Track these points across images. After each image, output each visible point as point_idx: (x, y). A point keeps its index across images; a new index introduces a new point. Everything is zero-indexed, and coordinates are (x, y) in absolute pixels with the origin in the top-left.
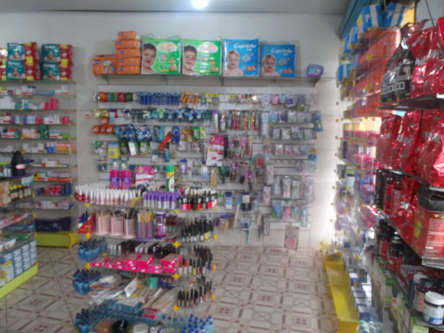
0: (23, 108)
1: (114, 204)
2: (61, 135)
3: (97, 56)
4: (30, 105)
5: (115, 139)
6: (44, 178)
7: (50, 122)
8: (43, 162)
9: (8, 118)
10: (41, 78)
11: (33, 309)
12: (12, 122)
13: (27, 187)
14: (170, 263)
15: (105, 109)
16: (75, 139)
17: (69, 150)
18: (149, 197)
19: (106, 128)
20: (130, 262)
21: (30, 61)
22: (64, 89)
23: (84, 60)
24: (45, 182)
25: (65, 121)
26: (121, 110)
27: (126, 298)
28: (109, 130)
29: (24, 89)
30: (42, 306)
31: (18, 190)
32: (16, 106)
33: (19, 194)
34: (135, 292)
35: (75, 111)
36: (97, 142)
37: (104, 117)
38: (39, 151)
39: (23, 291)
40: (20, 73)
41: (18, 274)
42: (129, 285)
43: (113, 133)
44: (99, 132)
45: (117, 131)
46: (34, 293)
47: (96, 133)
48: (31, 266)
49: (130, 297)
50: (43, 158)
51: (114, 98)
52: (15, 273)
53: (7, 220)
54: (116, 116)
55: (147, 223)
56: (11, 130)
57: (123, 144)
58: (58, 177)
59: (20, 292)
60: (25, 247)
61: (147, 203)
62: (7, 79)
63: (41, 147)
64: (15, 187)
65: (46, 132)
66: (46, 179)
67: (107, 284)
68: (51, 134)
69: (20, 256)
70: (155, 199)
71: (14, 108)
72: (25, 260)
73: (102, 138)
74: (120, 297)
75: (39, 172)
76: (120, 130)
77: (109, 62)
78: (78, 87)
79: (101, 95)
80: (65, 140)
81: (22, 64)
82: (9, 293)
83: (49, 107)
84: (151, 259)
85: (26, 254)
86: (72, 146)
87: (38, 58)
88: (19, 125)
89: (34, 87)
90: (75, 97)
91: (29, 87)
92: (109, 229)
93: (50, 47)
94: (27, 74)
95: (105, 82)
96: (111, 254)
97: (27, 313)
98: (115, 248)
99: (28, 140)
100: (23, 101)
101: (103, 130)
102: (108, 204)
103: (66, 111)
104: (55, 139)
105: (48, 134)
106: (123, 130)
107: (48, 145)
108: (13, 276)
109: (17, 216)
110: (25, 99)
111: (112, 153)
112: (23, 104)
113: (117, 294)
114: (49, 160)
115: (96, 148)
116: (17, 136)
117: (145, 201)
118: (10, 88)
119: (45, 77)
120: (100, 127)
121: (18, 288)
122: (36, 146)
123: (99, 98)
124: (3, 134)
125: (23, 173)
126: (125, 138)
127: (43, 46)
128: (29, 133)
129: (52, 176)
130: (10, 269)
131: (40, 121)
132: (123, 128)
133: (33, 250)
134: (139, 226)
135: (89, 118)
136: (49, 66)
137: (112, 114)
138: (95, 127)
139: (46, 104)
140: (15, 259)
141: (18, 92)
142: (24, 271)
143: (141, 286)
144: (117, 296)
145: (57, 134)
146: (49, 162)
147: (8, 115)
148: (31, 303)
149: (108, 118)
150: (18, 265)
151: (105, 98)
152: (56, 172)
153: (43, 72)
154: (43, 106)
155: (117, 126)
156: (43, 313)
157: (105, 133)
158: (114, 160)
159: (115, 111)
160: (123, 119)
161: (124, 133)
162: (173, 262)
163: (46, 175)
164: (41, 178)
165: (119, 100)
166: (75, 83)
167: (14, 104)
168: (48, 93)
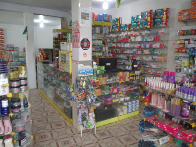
0: (145, 41)
1: (160, 90)
2: (159, 53)
3: (181, 11)
4: (148, 39)
5: (187, 55)
6: (150, 73)
7: (155, 47)
8: (151, 65)
9: (139, 45)
10: (154, 26)
11: (129, 129)
12: (140, 47)
13: (138, 75)
14: (188, 136)
15: (183, 39)
16: (166, 55)
17: (163, 60)
18: (180, 90)
19: (182, 49)
20: (164, 125)
21: (149, 19)
22: (163, 30)
23: (174, 15)
24: (151, 74)
25: (162, 46)
26: (193, 39)
27: (159, 145)
28: (184, 51)
29: (146, 32)
30: (133, 130)
31: (133, 76)
32: (142, 40)
33: (133, 78)
34: (166, 143)
35: (168, 41)
36: (176, 57)
37: (182, 44)
38: (150, 60)
39: (130, 120)
40: (145, 25)
41: (129, 112)
42: (163, 138)
43: (186, 52)
44: (178, 52)
45: (188, 51)
46: (133, 123)
47: (176, 52)
48: (136, 111)
49: (161, 145)
50: (150, 63)
51: (188, 33)
52: (128, 111)
53: (126, 88)
54: (189, 43)
55: (177, 106)
56: (140, 51)
57: (191, 59)
58: (156, 73)
59: (129, 120)
60: (134, 102)
61: (178, 93)
62: (140, 28)
63: (150, 58)
64: (132, 75)
65: (153, 51)
66: (151, 73)
67: (153, 132)
68: (155, 52)
69: (131, 105)
70: (183, 92)
71: (141, 41)
72: (133, 107)
73: (180, 55)
74: (157, 142)
75: (149, 70)
76: (190, 51)
77: (187, 13)
78: (171, 29)
79: (181, 32)
80: (161, 55)
81: (146, 21)
82: (124, 119)
83: (155, 39)
84: (177, 128)
85: (134, 105)
86: (164, 59)
87: (153, 17)
88: (142, 48)
89: (150, 31)
90: (168, 34)
91: (148, 31)
92: (157, 103)
93: (158, 11)
94: (147, 25)
95: (185, 25)
96: (160, 117)
97: (126, 130)
98: (162, 114)
99: (146, 55)
100: (145, 37)
101: (180, 50)
102: (157, 89)
103: (163, 41)
104: (157, 55)
105: (154, 52)
106: (192, 50)
107: (153, 57)
108: (127, 112)
109: (131, 88)
110: (146, 36)
111: (184, 63)
112: (145, 39)
113: (155, 140)
114: (153, 64)
115: (176, 60)
116: (142, 53)
117: (177, 92)
118: (140, 32)
119: (155, 25)
120: (179, 49)
121: (128, 118)
122: (148, 58)
123: (180, 33)
124: (136, 52)
125: (136, 69)
126: (192, 55)
127: (156, 11)
128: (146, 52)
129: (154, 72)
130: (126, 109)
131: (151, 46)
132: (192, 49)
133: (138, 104)
134: (172, 106)
135: (174, 45)
136: (157, 20)
137: (187, 42)
138: (176, 49)
139: (154, 38)
140: (129, 105)
141: (143, 33)
142: (132, 112)
143: (171, 142)
144: (155, 141)
145: (158, 52)
146: (153, 65)
147: (139, 44)
148: (130, 127)
149: (184, 44)
150: (130, 108)
151: (183, 33)
152: (156, 70)
153: (155, 23)
154: (153, 39)
155: (188, 48)
156: (132, 133)
157: (181, 52)
158: (185, 67)
159: (189, 40)
160: (193, 44)
161: (192, 52)
162: (190, 136)
163: (151, 72)
164: (149, 73)
165: (191, 34)
166: (169, 27)
167: (141, 39)
168: (155, 33)
